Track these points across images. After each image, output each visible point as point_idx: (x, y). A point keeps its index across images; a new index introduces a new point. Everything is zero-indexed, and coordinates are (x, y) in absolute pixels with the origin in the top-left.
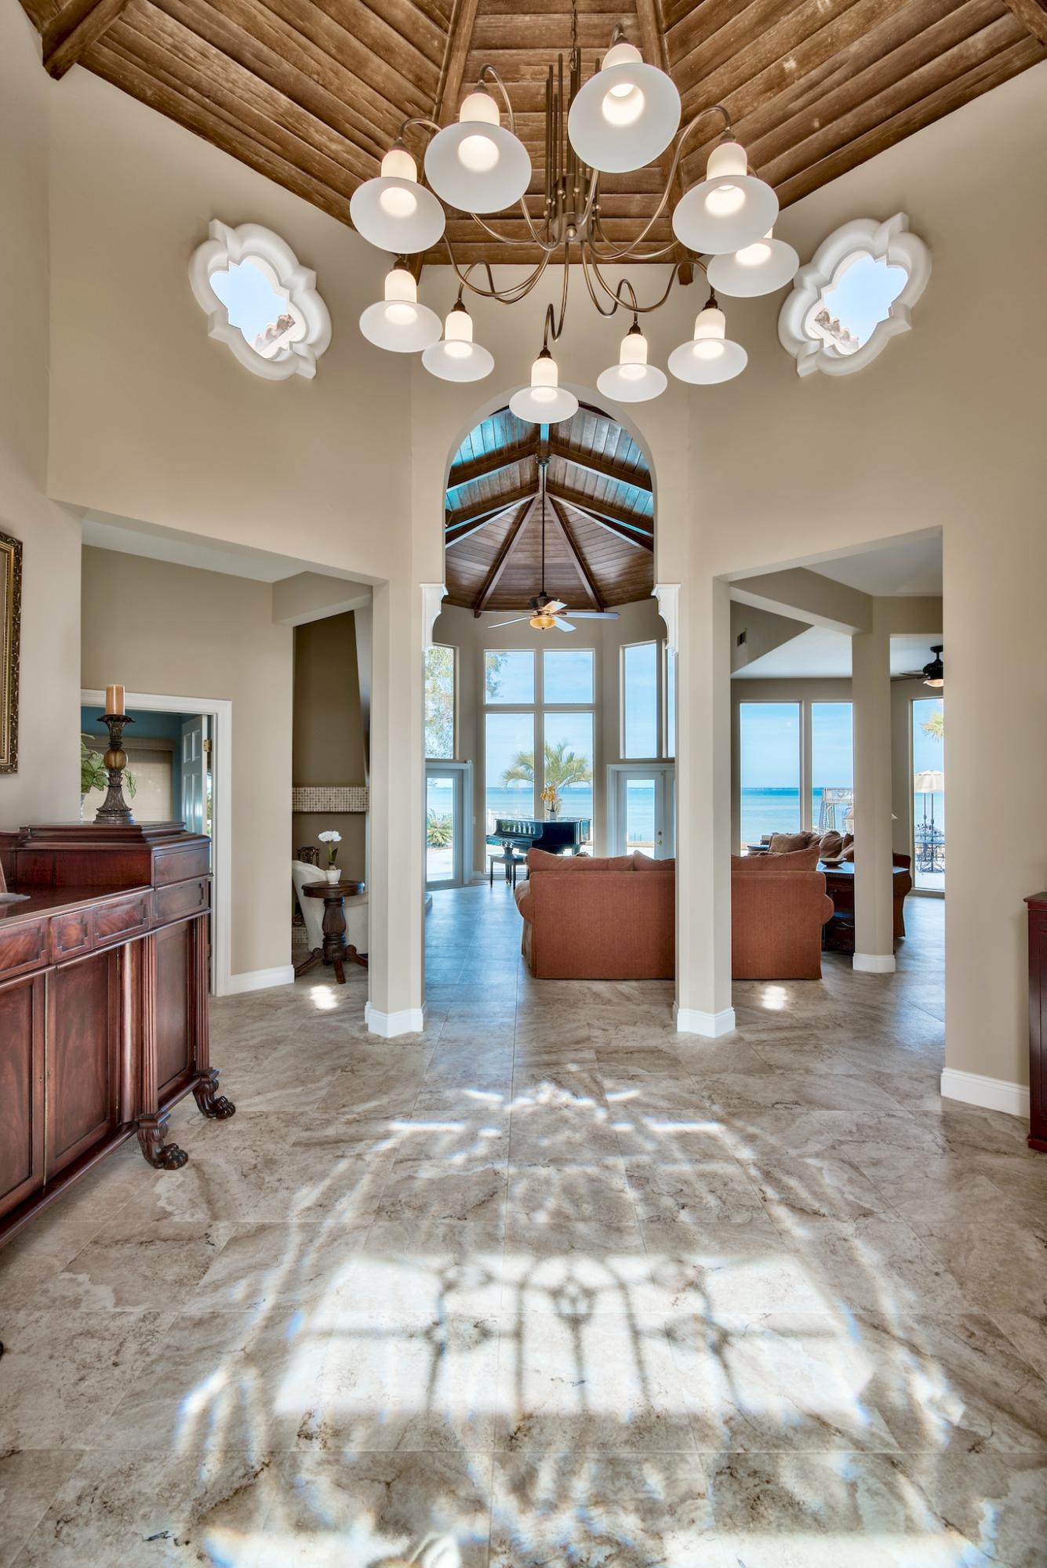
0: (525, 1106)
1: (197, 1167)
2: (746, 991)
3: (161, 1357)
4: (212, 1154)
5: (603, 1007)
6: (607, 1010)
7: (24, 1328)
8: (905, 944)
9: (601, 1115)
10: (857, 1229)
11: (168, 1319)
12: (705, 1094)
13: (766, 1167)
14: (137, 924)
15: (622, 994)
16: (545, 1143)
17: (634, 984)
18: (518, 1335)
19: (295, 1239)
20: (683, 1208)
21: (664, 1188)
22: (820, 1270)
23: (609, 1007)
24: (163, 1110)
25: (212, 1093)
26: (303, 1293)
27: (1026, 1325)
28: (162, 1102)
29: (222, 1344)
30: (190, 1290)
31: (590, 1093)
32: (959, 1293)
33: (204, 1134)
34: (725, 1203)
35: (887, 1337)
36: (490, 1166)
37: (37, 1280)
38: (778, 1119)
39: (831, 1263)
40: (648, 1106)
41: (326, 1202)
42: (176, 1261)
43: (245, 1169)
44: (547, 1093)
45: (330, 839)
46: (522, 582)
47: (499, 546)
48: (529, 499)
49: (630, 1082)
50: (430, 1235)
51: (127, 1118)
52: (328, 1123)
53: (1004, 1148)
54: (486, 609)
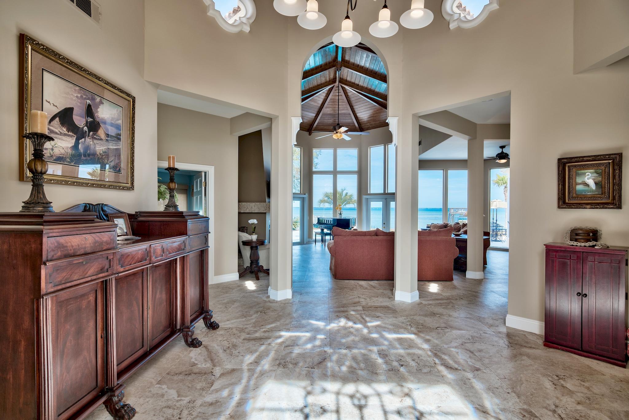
0: (335, 327)
1: (206, 347)
2: (422, 285)
3: (197, 416)
4: (211, 342)
5: (364, 290)
6: (366, 291)
7: (143, 404)
8: (487, 268)
9: (365, 331)
10: (474, 375)
11: (199, 402)
12: (408, 323)
13: (435, 352)
14: (182, 250)
15: (371, 285)
16: (344, 341)
17: (376, 282)
18: (338, 411)
19: (246, 375)
20: (402, 366)
21: (393, 358)
22: (460, 390)
23: (366, 290)
24: (192, 324)
25: (210, 320)
26: (250, 394)
27: (547, 413)
28: (192, 321)
29: (220, 412)
30: (207, 392)
31: (361, 323)
32: (518, 400)
33: (208, 335)
34: (419, 364)
35: (489, 416)
36: (323, 349)
37: (147, 387)
38: (438, 333)
39: (464, 388)
40: (385, 328)
41: (258, 361)
42: (200, 381)
43: (225, 348)
44: (343, 322)
45: (253, 223)
46: (329, 121)
47: (319, 105)
48: (332, 86)
49: (377, 318)
50: (300, 374)
51: (178, 327)
52: (256, 331)
53: (533, 346)
54: (313, 131)
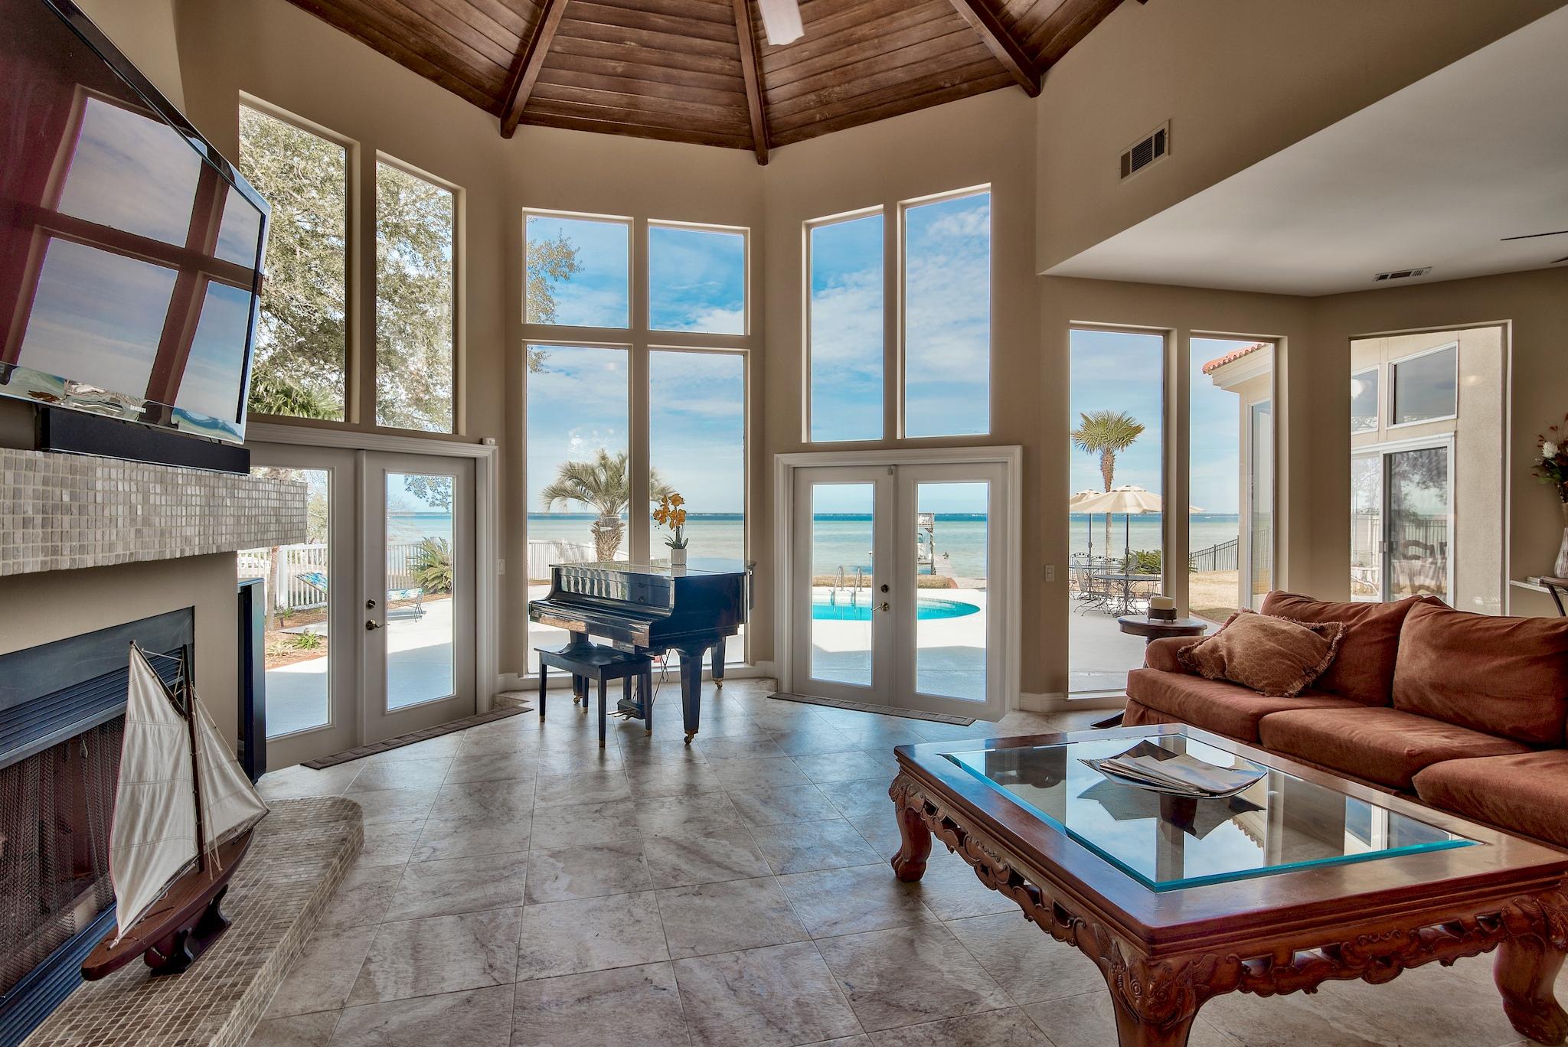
54: (526, 120)
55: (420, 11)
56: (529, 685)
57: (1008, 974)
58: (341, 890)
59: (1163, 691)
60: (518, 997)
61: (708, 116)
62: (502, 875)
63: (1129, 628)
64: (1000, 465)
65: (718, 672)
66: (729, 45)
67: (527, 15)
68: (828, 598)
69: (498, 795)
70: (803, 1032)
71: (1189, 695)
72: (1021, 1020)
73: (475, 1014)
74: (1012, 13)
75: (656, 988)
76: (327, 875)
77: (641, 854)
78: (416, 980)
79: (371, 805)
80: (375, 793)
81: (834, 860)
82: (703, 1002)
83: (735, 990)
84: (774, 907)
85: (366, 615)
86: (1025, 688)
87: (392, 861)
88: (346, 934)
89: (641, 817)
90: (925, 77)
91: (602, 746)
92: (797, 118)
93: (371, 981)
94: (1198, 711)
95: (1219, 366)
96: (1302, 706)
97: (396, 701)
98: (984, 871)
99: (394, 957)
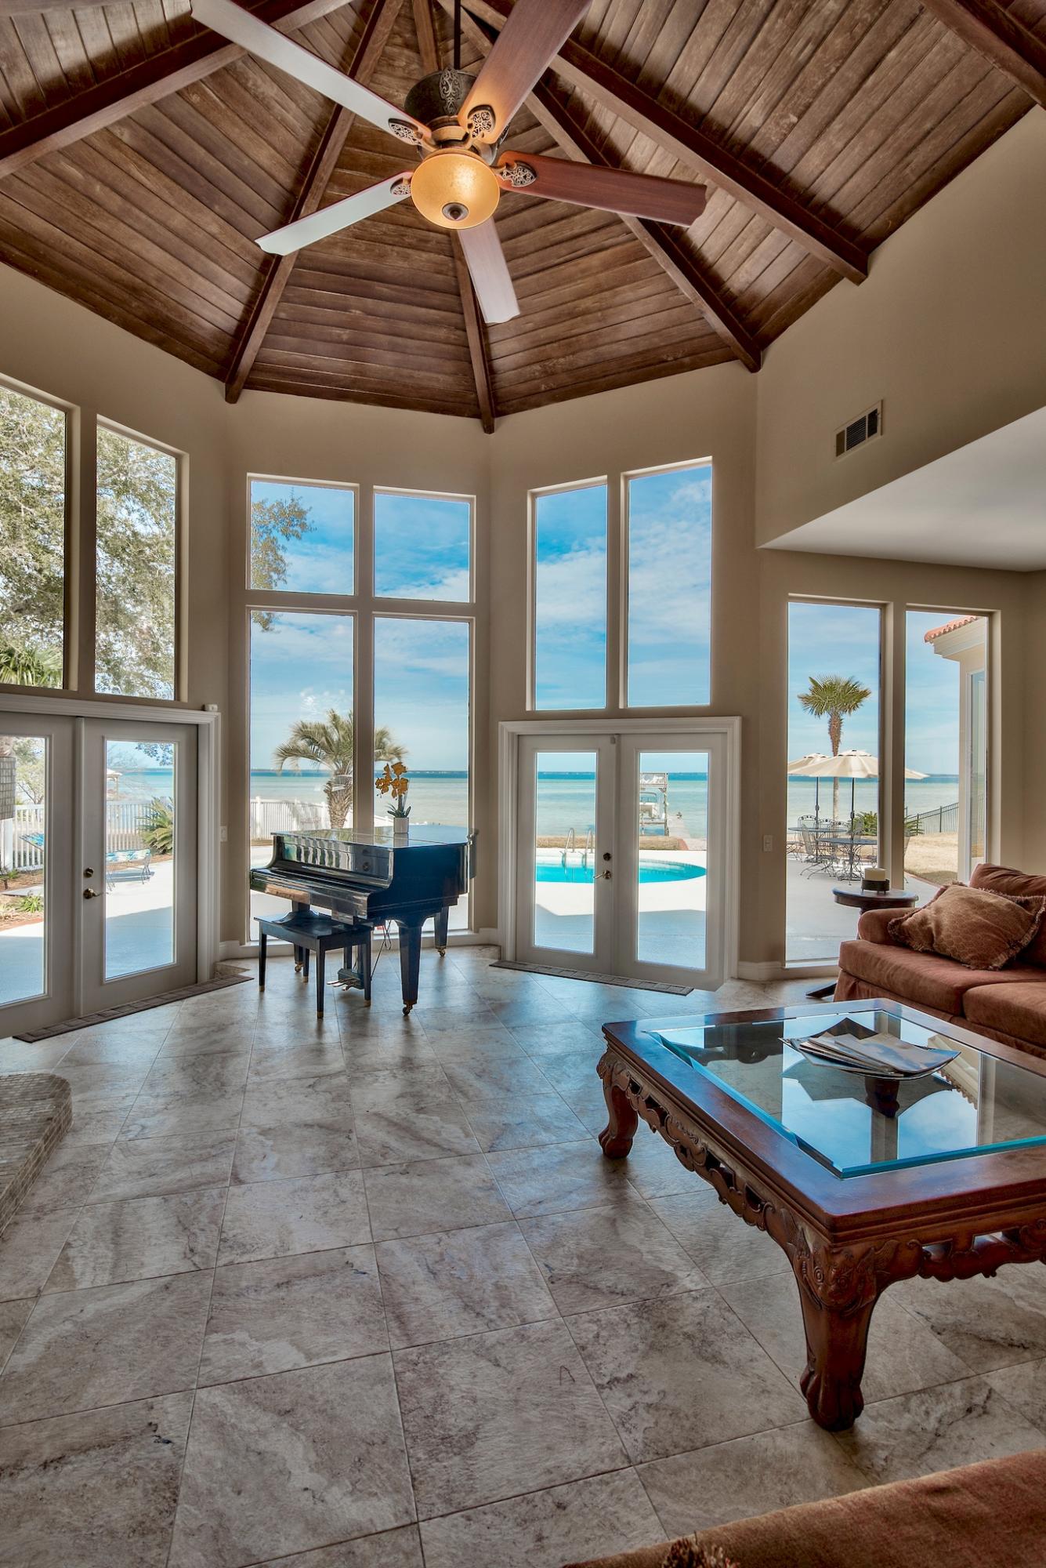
54: (251, 385)
55: (141, 275)
56: (251, 953)
57: (706, 1253)
58: (45, 1171)
59: (873, 963)
60: (218, 1283)
61: (436, 385)
62: (209, 1153)
63: (844, 898)
64: (720, 735)
65: (441, 940)
66: (454, 314)
67: (251, 282)
68: (558, 860)
69: (211, 1069)
70: (500, 1317)
71: (897, 968)
72: (716, 1301)
73: (172, 1301)
74: (731, 289)
75: (357, 1272)
76: (30, 1156)
77: (351, 1131)
78: (115, 1266)
79: (81, 1080)
80: (88, 1067)
81: (544, 1137)
82: (402, 1286)
83: (435, 1274)
84: (481, 1185)
85: (84, 884)
86: (744, 956)
87: (99, 1140)
88: (47, 1218)
89: (355, 1092)
90: (648, 351)
91: (320, 1017)
92: (523, 388)
93: (69, 1267)
94: (906, 983)
95: (940, 635)
96: (1006, 979)
97: (114, 969)
98: (684, 1152)
99: (94, 1242)
